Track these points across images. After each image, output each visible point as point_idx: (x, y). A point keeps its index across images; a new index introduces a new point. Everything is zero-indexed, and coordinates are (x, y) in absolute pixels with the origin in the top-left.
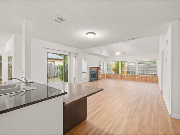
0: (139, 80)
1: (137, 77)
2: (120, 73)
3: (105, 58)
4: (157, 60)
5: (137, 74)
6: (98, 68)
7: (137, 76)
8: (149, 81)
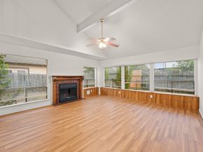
0: (156, 102)
1: (151, 96)
2: (123, 87)
3: (98, 60)
4: (197, 59)
5: (152, 90)
6: (81, 78)
7: (152, 94)
8: (176, 105)
